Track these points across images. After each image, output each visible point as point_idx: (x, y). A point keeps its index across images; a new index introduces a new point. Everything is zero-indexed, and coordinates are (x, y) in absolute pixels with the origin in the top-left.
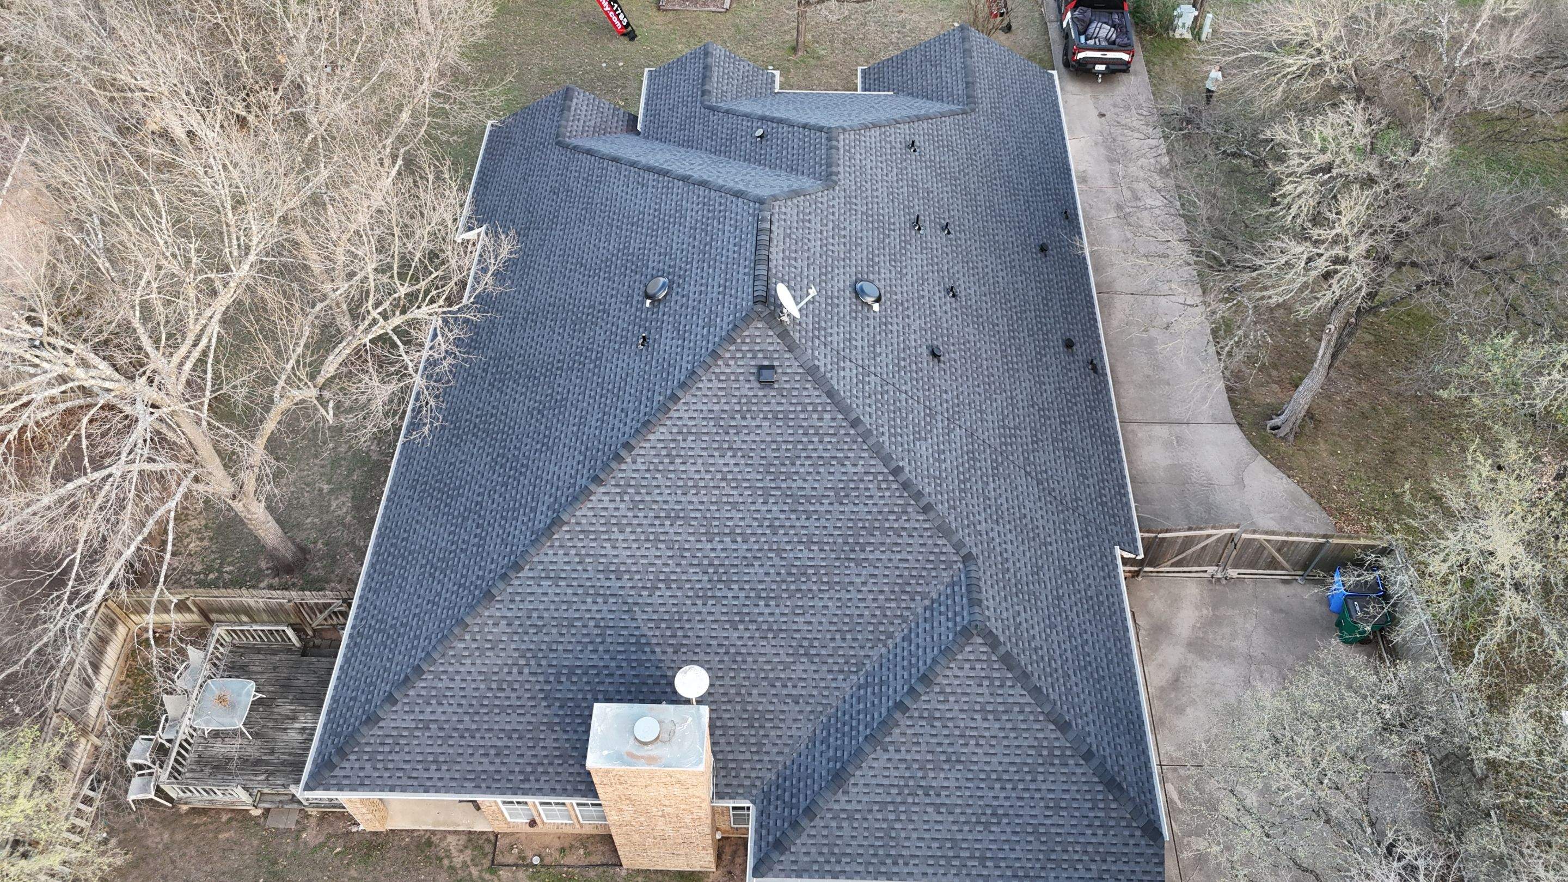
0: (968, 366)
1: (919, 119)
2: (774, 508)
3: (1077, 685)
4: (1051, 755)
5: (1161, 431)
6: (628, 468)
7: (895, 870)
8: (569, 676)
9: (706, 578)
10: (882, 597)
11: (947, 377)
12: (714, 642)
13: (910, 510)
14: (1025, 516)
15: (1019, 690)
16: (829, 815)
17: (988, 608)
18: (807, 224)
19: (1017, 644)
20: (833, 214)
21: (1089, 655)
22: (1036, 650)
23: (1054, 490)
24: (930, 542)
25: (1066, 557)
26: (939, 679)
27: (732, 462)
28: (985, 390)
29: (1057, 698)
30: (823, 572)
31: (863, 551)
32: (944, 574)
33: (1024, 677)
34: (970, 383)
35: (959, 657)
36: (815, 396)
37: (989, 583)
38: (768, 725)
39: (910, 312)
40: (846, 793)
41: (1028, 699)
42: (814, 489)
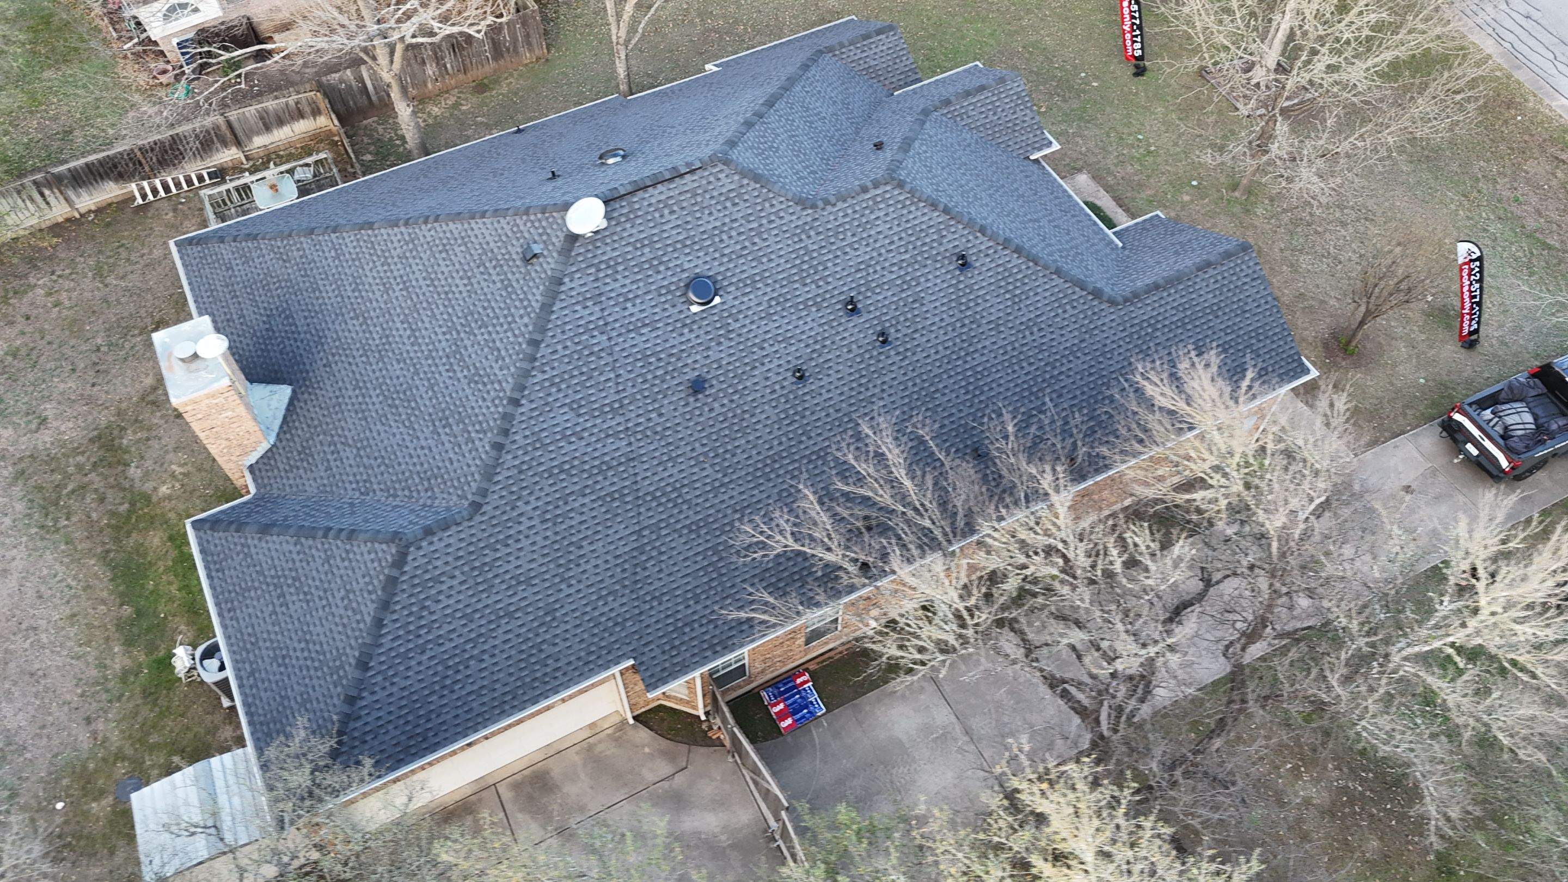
0: (719, 426)
1: (1018, 250)
2: (444, 343)
3: (419, 663)
4: (339, 668)
5: (942, 716)
6: (425, 232)
7: (226, 614)
8: (287, 318)
9: (377, 342)
10: (418, 467)
11: (681, 410)
12: (340, 384)
13: (489, 435)
14: (581, 547)
15: (372, 607)
16: (243, 540)
17: (431, 543)
18: (728, 204)
19: (414, 586)
20: (770, 222)
21: (467, 667)
22: (424, 608)
23: (645, 569)
24: (473, 469)
25: (568, 608)
26: (355, 543)
27: (461, 288)
28: (705, 454)
29: (388, 646)
30: (417, 413)
31: (444, 427)
32: (455, 498)
33: (385, 605)
34: (696, 435)
35: (376, 545)
36: (537, 298)
37: (462, 536)
38: (305, 464)
39: (726, 343)
40: (260, 539)
41: (368, 619)
42: (470, 356)
